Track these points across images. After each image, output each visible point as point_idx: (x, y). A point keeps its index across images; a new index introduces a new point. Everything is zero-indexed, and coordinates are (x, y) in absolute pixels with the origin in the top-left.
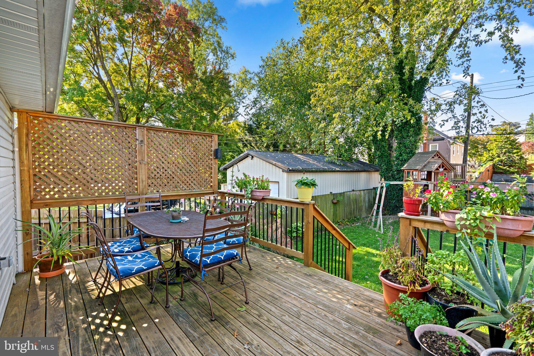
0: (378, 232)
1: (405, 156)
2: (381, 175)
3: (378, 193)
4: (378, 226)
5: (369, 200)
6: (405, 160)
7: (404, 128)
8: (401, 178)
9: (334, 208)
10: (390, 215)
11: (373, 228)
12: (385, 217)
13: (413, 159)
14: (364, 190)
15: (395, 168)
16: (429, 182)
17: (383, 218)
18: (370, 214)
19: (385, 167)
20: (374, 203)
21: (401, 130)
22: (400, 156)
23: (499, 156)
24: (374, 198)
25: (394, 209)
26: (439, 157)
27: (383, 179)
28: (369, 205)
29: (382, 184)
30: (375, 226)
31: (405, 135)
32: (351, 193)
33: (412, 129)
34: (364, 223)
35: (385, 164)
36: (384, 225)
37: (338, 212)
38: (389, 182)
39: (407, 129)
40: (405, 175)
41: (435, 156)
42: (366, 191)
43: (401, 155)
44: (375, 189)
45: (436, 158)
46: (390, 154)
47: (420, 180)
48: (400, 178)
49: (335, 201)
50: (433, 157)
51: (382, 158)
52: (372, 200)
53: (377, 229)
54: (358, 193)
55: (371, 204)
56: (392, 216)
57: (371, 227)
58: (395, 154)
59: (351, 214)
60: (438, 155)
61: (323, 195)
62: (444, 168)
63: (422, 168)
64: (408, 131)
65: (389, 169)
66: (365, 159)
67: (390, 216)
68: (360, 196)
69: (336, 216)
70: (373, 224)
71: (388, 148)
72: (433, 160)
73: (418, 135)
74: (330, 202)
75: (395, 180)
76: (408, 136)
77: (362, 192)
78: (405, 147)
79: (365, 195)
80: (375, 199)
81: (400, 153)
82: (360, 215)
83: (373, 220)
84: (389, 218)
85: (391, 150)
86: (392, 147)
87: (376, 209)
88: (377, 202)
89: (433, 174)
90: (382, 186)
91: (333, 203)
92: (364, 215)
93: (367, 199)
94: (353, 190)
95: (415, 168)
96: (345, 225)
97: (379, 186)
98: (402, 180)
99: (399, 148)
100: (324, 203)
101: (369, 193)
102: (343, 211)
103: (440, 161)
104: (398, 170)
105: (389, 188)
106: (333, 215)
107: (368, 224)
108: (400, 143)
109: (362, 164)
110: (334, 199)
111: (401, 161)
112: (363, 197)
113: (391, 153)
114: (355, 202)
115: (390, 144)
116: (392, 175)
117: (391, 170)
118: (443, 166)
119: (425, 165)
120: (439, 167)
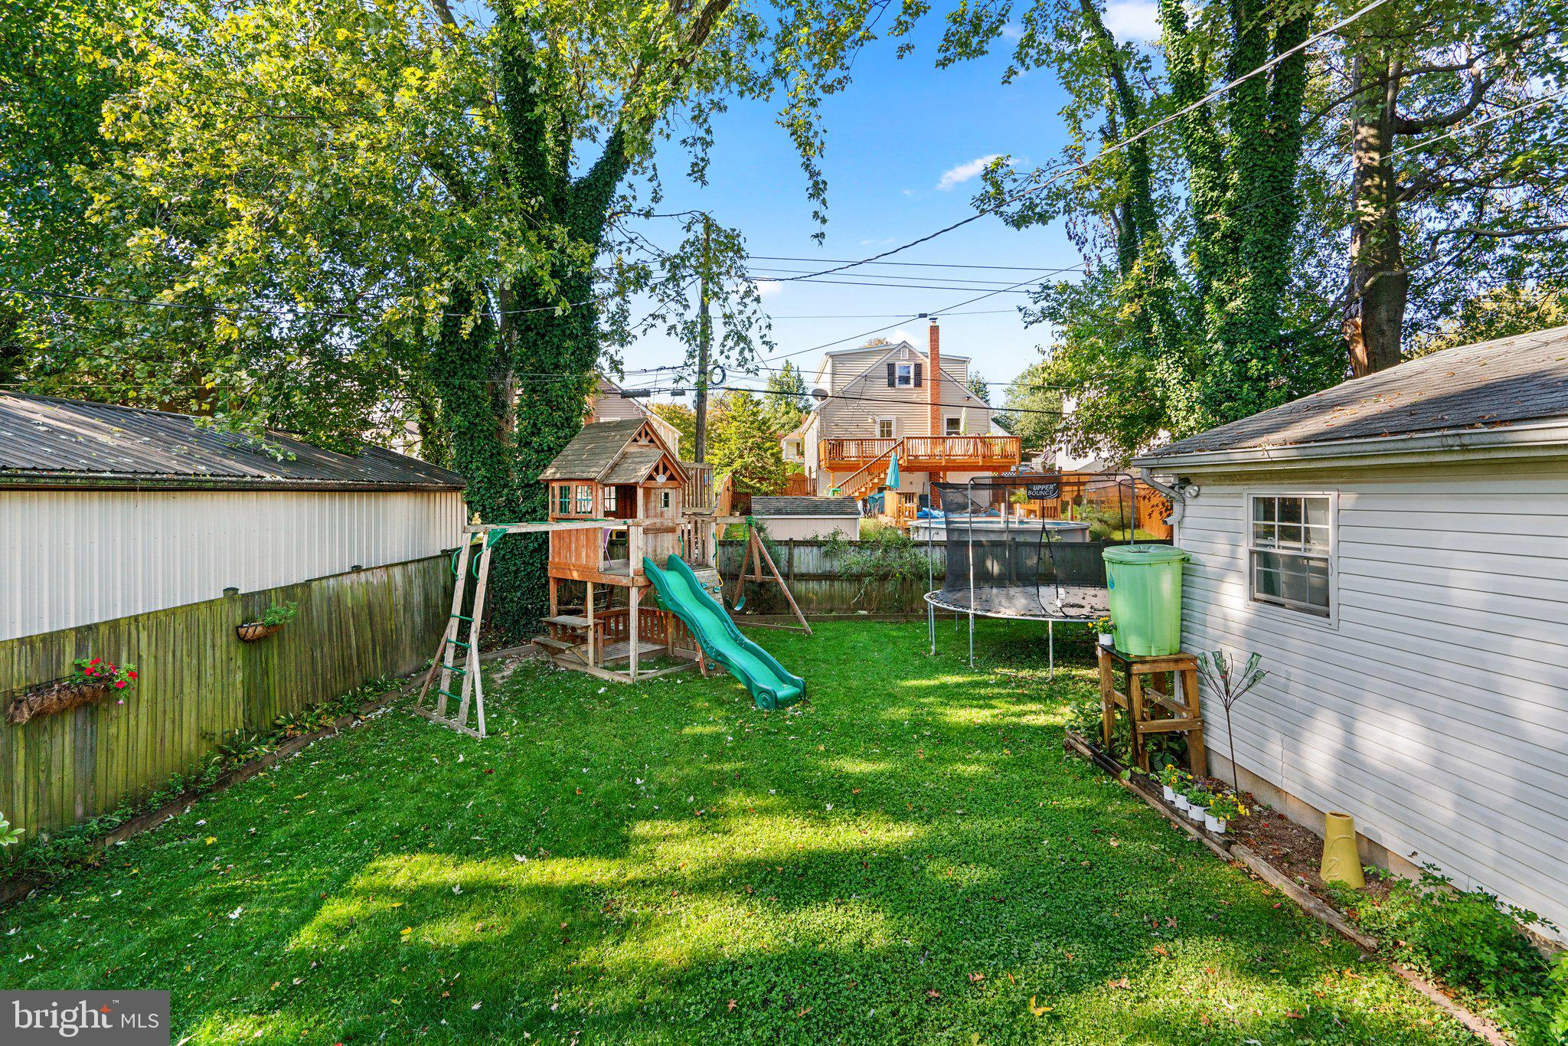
0: (466, 738)
1: (549, 437)
2: (469, 503)
3: (462, 572)
4: (464, 707)
5: (427, 598)
6: (550, 449)
7: (543, 336)
8: (540, 512)
9: (249, 662)
10: (505, 645)
11: (443, 719)
12: (490, 656)
13: (574, 445)
14: (405, 564)
15: (516, 478)
16: (630, 521)
17: (481, 662)
18: (432, 657)
19: (483, 472)
20: (448, 614)
21: (535, 344)
22: (533, 434)
23: (741, 456)
24: (445, 588)
25: (517, 621)
26: (651, 441)
27: (477, 519)
28: (426, 620)
29: (474, 535)
30: (452, 710)
31: (548, 362)
32: (347, 581)
33: (568, 343)
34: (408, 701)
35: (484, 464)
36: (486, 694)
37: (274, 678)
38: (502, 526)
39: (556, 340)
40: (555, 498)
41: (640, 435)
42: (411, 568)
43: (536, 431)
44: (449, 555)
45: (644, 441)
46: (499, 430)
47: (601, 515)
48: (534, 511)
49: (254, 630)
50: (635, 440)
51: (472, 438)
52: (437, 596)
53: (458, 723)
54: (377, 578)
55: (436, 615)
56: (511, 650)
57: (437, 716)
58: (516, 427)
59: (346, 670)
60: (647, 434)
61: (172, 612)
62: (668, 473)
63: (607, 476)
64: (558, 347)
65: (496, 481)
66: (408, 444)
67: (506, 652)
68: (389, 588)
69: (266, 702)
70: (443, 701)
71: (494, 406)
72: (633, 449)
73: (587, 366)
74: (221, 641)
75: (520, 519)
76: (557, 366)
77: (397, 572)
78: (549, 402)
79: (408, 581)
80: (449, 594)
81: (535, 424)
82: (391, 670)
83: (445, 685)
84: (505, 658)
85: (501, 417)
86: (504, 406)
87: (454, 638)
88: (456, 608)
89: (640, 492)
90: (475, 541)
91: (242, 639)
92: (407, 663)
93: (417, 598)
94: (357, 569)
95: (585, 475)
96: (314, 735)
97: (465, 542)
98: (543, 519)
99: (531, 405)
100: (183, 649)
101: (425, 573)
102: (306, 668)
103: (656, 455)
104: (530, 486)
105: (504, 547)
106: (248, 699)
107: (425, 702)
108: (534, 391)
109: (399, 464)
110: (248, 620)
111: (537, 452)
112: (400, 591)
113: (503, 425)
114: (364, 617)
115: (496, 396)
116: (509, 501)
117: (506, 486)
118: (665, 469)
119: (616, 465)
120: (656, 469)
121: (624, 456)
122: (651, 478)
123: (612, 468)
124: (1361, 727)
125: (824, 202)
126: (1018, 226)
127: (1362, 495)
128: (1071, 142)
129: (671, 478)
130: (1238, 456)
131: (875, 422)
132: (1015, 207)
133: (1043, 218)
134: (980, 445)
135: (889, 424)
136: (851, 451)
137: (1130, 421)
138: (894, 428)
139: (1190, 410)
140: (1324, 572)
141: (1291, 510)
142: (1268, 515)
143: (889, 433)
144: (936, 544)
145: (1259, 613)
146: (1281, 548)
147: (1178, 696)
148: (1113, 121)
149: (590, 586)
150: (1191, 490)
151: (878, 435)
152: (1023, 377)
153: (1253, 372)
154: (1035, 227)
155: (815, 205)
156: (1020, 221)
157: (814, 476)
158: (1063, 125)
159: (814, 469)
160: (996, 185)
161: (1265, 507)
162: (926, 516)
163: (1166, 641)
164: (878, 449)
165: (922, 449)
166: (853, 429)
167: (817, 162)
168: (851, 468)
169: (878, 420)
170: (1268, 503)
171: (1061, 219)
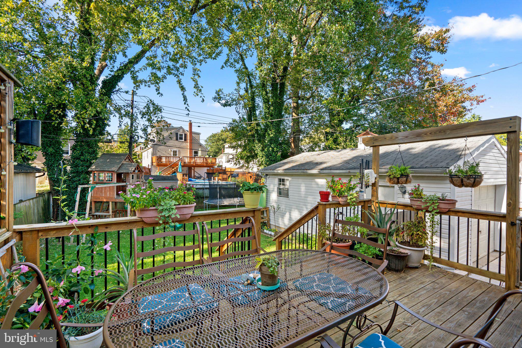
1: (88, 157)
5: (38, 211)
13: (100, 160)
16: (128, 184)
26: (129, 160)
28: (38, 218)
41: (126, 158)
45: (127, 160)
47: (115, 182)
50: (125, 160)
54: (27, 204)
60: (128, 158)
63: (118, 170)
68: (30, 207)
72: (125, 162)
77: (31, 201)
78: (89, 146)
79: (34, 205)
89: (131, 175)
95: (110, 170)
101: (37, 202)
103: (135, 164)
112: (32, 209)
118: (138, 168)
119: (120, 167)
120: (135, 169)
121: (122, 164)
122: (134, 171)
123: (119, 168)
124: (292, 214)
125: (188, 104)
126: (224, 106)
127: (292, 179)
128: (237, 88)
129: (139, 171)
130: (275, 171)
131: (171, 151)
132: (223, 102)
133: (230, 105)
134: (205, 160)
135: (176, 152)
136: (164, 160)
137: (248, 157)
138: (177, 153)
139: (262, 157)
140: (288, 191)
141: (283, 180)
142: (280, 181)
143: (176, 155)
144: (206, 188)
145: (278, 198)
146: (282, 187)
147: (265, 215)
148: (247, 87)
149: (111, 203)
150: (268, 177)
151: (172, 156)
152: (210, 137)
153: (275, 151)
154: (228, 107)
155: (186, 106)
156: (225, 105)
157: (150, 167)
158: (236, 85)
159: (150, 165)
160: (219, 95)
161: (280, 180)
162: (191, 181)
163: (264, 205)
164: (174, 160)
165: (187, 160)
166: (164, 153)
167: (186, 93)
168: (165, 165)
169: (172, 150)
170: (280, 179)
171: (234, 107)
